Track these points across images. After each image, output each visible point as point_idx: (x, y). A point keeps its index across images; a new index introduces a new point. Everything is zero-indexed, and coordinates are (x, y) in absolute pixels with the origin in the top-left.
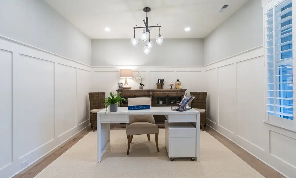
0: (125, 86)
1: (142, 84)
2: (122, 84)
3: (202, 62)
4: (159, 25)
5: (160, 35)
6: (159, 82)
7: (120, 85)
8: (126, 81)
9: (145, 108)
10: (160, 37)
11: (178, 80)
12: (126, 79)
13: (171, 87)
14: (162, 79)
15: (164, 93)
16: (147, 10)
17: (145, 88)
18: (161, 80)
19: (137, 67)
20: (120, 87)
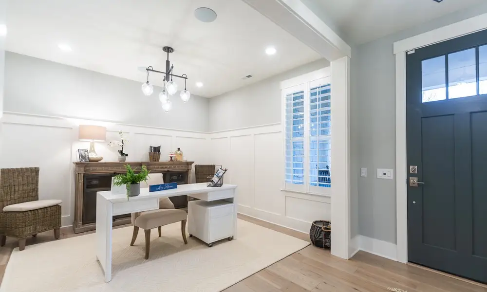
0: (92, 156)
1: (124, 154)
2: (86, 151)
3: (208, 127)
4: (184, 76)
5: (185, 89)
6: (152, 151)
7: (83, 154)
8: (92, 146)
9: (171, 187)
10: (185, 92)
11: (179, 149)
12: (93, 143)
13: (171, 158)
14: (157, 146)
15: (164, 166)
16: (168, 49)
17: (128, 160)
18: (155, 148)
19: (115, 124)
20: (82, 157)
